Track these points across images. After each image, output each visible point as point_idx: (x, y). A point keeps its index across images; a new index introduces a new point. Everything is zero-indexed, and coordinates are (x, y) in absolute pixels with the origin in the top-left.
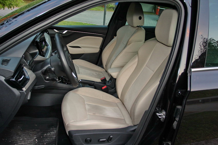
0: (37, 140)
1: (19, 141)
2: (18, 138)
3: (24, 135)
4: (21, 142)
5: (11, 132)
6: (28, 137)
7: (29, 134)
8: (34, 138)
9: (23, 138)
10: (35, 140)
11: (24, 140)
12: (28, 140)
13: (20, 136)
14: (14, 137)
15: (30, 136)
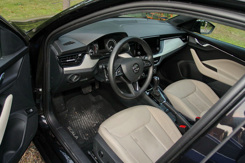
0: (95, 125)
1: (86, 116)
2: (89, 113)
3: (94, 115)
4: (86, 118)
5: (92, 106)
6: (94, 118)
7: (98, 117)
8: (96, 122)
9: (91, 116)
10: (94, 124)
11: (90, 118)
12: (92, 120)
13: (92, 113)
14: (88, 111)
15: (96, 118)
